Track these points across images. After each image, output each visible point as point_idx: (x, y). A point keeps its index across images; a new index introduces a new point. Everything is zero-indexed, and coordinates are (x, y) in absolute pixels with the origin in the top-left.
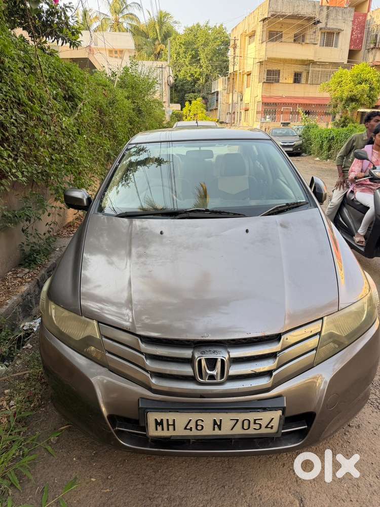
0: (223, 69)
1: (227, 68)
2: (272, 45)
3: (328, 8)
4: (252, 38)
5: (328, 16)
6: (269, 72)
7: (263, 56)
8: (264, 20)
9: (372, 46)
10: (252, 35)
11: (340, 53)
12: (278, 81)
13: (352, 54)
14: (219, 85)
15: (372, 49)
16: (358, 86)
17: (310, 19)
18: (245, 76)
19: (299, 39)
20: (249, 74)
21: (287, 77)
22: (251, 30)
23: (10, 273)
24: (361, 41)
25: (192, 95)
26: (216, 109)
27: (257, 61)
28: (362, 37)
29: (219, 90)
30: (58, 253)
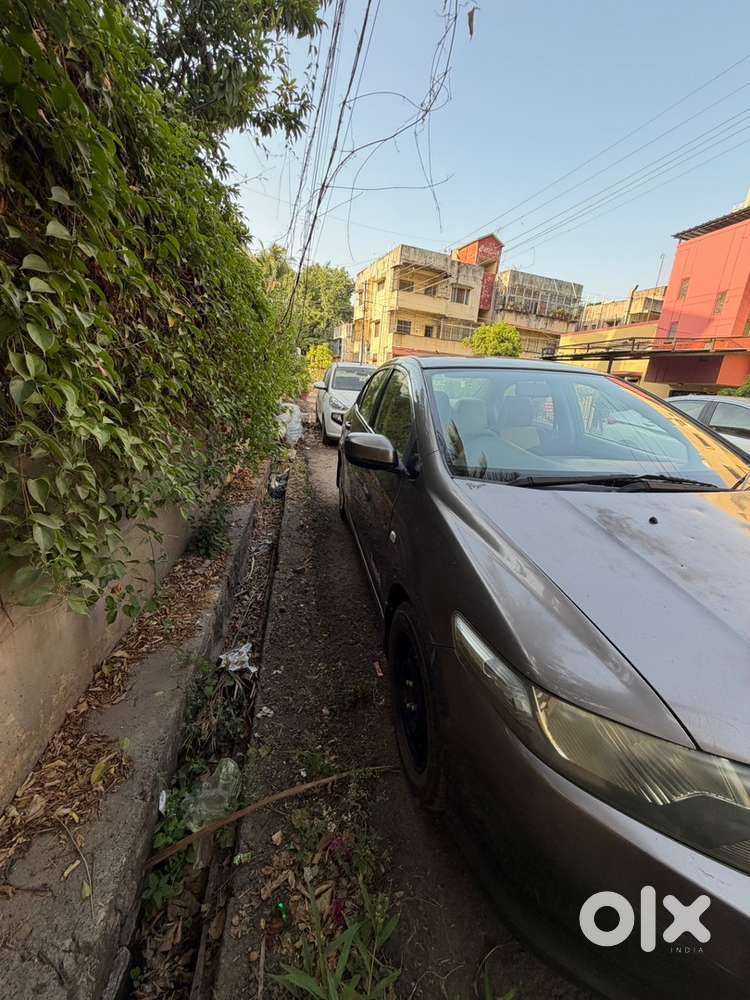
0: (347, 315)
1: (351, 313)
2: (404, 294)
3: (459, 263)
4: (381, 286)
5: (459, 272)
6: (399, 322)
7: (393, 304)
8: (395, 267)
9: (501, 307)
10: (381, 282)
11: (469, 310)
12: (409, 333)
13: (482, 313)
14: (342, 332)
15: (501, 310)
16: (502, 344)
17: (440, 272)
18: (373, 324)
19: (430, 292)
20: (378, 323)
21: (418, 329)
22: (380, 277)
23: (180, 566)
24: (490, 300)
25: (311, 340)
26: (339, 357)
27: (388, 309)
28: (490, 297)
29: (342, 337)
30: (235, 533)
